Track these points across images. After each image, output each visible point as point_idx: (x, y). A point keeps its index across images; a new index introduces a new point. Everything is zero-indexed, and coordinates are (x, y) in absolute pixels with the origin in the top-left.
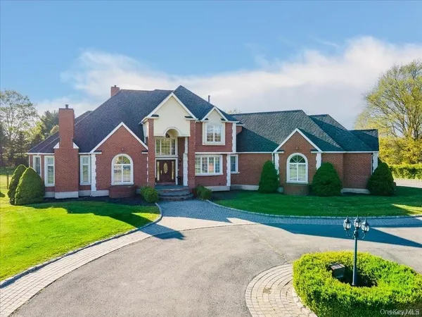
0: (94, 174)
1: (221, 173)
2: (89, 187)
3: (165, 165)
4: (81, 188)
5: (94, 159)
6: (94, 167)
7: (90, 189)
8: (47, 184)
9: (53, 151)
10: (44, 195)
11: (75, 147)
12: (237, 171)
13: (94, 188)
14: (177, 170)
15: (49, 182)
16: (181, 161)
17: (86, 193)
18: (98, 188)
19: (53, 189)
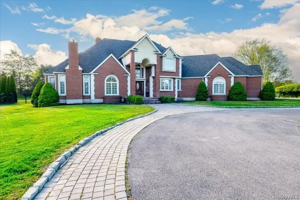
0: (93, 88)
1: (172, 90)
2: (89, 97)
3: (138, 84)
4: (84, 97)
5: (93, 77)
6: (93, 83)
7: (90, 98)
8: (60, 94)
9: (65, 71)
10: (59, 101)
11: (80, 68)
12: (180, 90)
13: (93, 97)
14: (145, 88)
15: (61, 93)
16: (148, 82)
17: (87, 101)
18: (96, 97)
19: (65, 98)
